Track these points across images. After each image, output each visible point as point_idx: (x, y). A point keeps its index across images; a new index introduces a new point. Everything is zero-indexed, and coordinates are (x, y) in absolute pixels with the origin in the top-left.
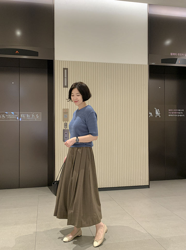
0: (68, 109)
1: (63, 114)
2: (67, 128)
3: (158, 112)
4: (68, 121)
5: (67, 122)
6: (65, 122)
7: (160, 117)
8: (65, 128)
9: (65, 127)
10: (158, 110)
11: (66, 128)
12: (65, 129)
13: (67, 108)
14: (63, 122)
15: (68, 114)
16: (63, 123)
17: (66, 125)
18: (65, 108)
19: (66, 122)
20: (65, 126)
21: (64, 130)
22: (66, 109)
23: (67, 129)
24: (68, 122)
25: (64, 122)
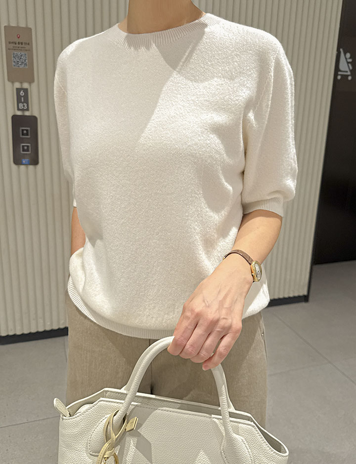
0: (30, 29)
1: (8, 49)
2: (27, 110)
3: (348, 63)
4: (31, 81)
5: (26, 85)
6: (17, 85)
7: (350, 78)
8: (19, 109)
9: (21, 105)
10: (348, 55)
11: (23, 110)
12: (19, 113)
13: (23, 25)
14: (8, 84)
15: (31, 50)
16: (10, 89)
17: (22, 97)
18: (13, 24)
19: (21, 83)
20: (19, 101)
21: (15, 118)
22: (18, 28)
23: (27, 113)
24: (34, 85)
25: (13, 82)
